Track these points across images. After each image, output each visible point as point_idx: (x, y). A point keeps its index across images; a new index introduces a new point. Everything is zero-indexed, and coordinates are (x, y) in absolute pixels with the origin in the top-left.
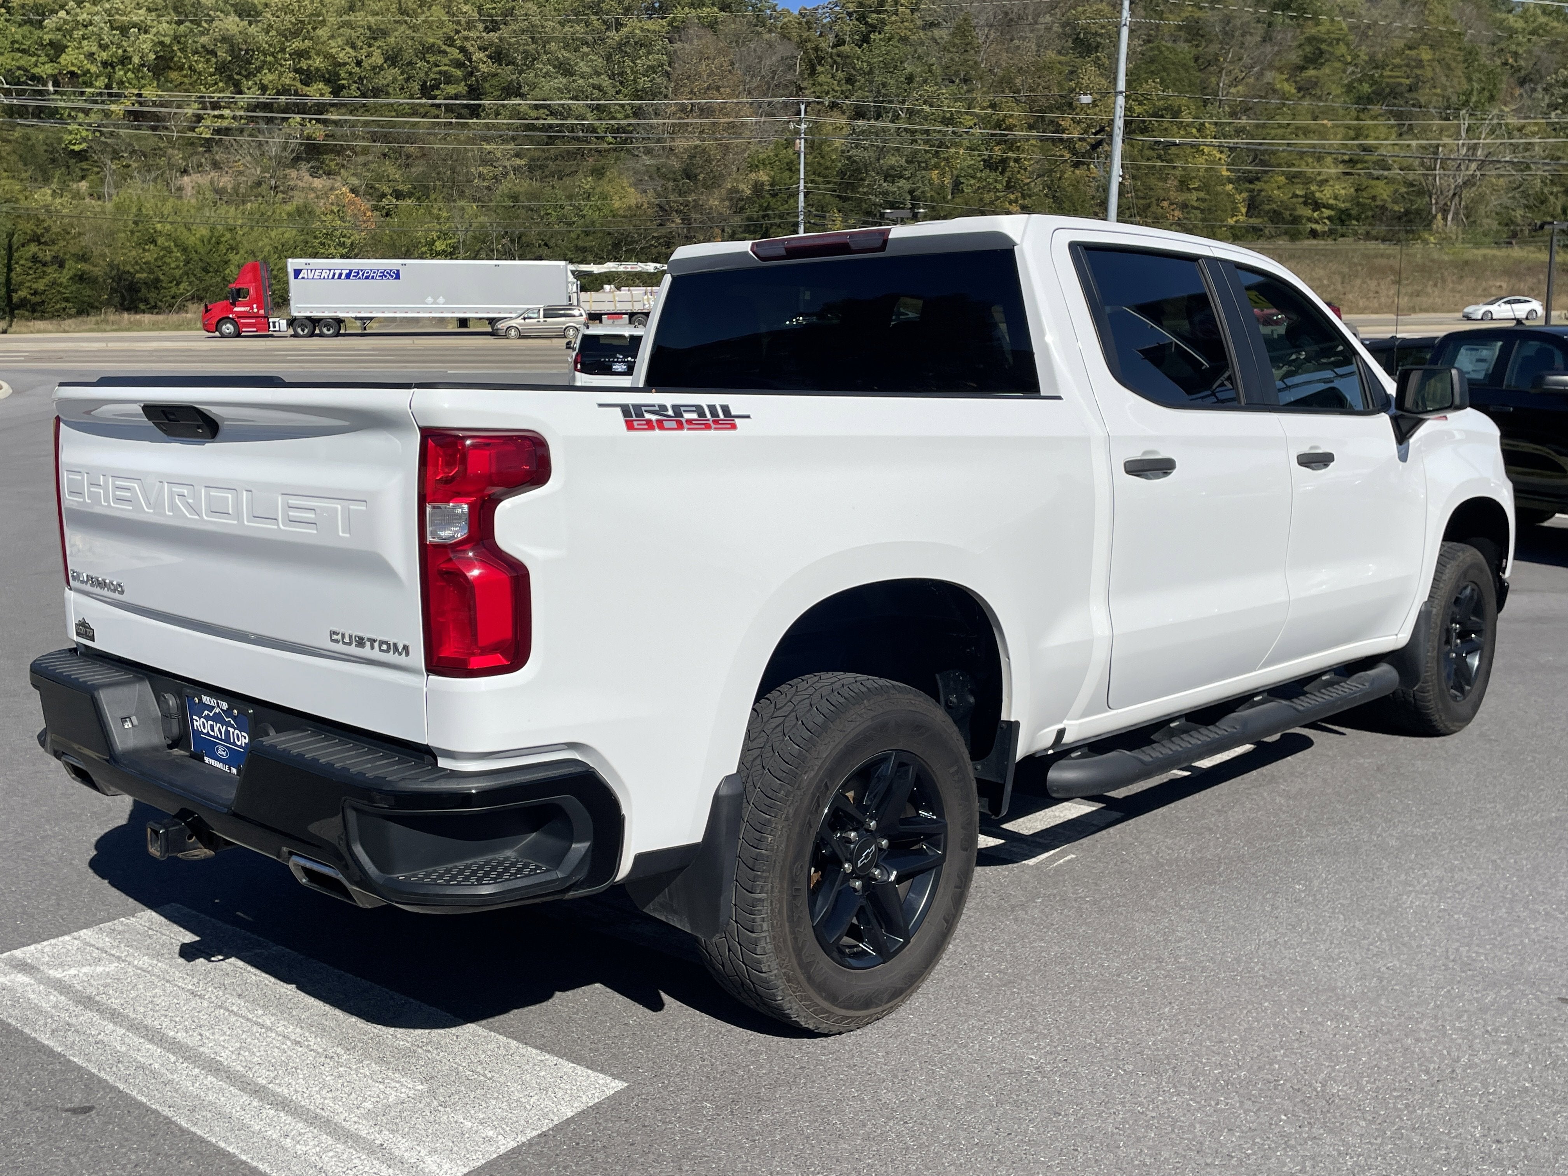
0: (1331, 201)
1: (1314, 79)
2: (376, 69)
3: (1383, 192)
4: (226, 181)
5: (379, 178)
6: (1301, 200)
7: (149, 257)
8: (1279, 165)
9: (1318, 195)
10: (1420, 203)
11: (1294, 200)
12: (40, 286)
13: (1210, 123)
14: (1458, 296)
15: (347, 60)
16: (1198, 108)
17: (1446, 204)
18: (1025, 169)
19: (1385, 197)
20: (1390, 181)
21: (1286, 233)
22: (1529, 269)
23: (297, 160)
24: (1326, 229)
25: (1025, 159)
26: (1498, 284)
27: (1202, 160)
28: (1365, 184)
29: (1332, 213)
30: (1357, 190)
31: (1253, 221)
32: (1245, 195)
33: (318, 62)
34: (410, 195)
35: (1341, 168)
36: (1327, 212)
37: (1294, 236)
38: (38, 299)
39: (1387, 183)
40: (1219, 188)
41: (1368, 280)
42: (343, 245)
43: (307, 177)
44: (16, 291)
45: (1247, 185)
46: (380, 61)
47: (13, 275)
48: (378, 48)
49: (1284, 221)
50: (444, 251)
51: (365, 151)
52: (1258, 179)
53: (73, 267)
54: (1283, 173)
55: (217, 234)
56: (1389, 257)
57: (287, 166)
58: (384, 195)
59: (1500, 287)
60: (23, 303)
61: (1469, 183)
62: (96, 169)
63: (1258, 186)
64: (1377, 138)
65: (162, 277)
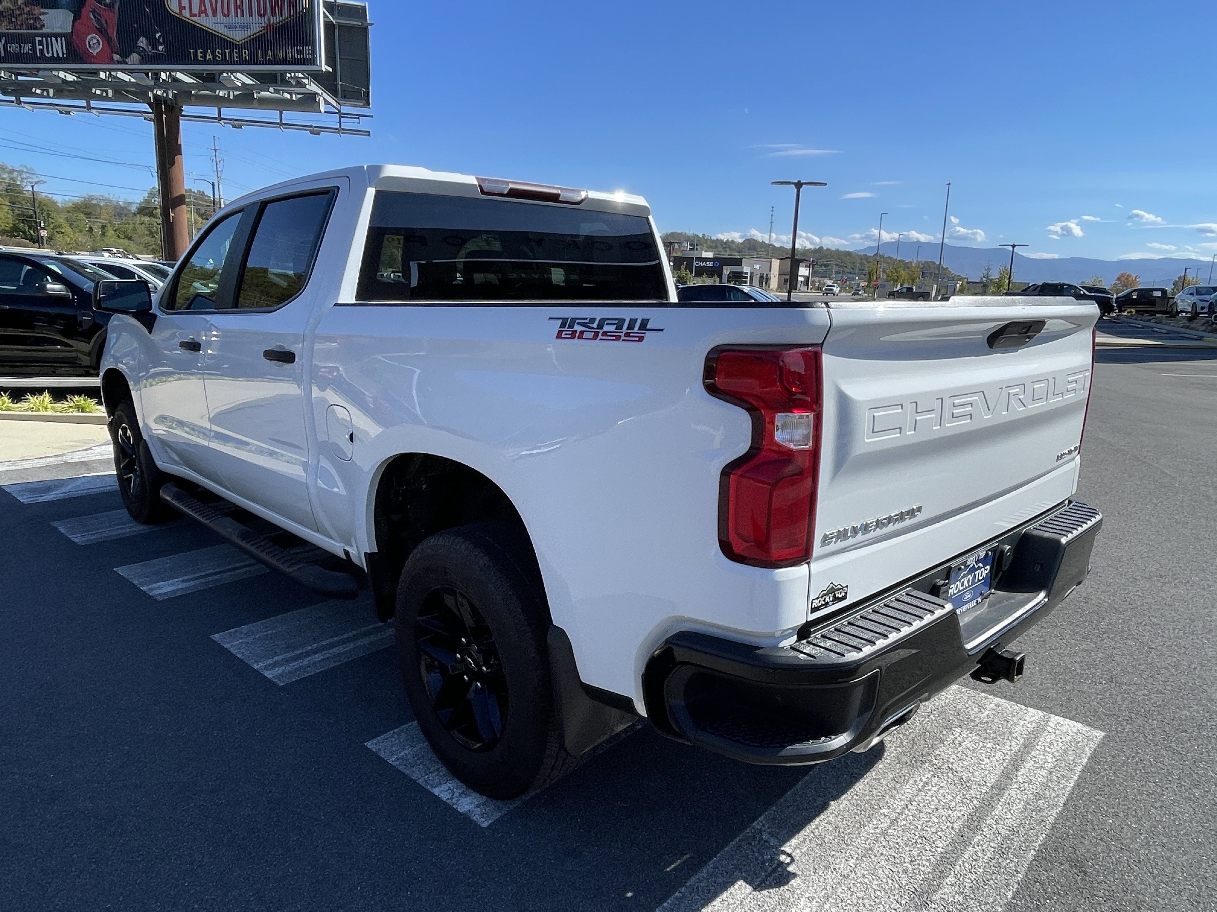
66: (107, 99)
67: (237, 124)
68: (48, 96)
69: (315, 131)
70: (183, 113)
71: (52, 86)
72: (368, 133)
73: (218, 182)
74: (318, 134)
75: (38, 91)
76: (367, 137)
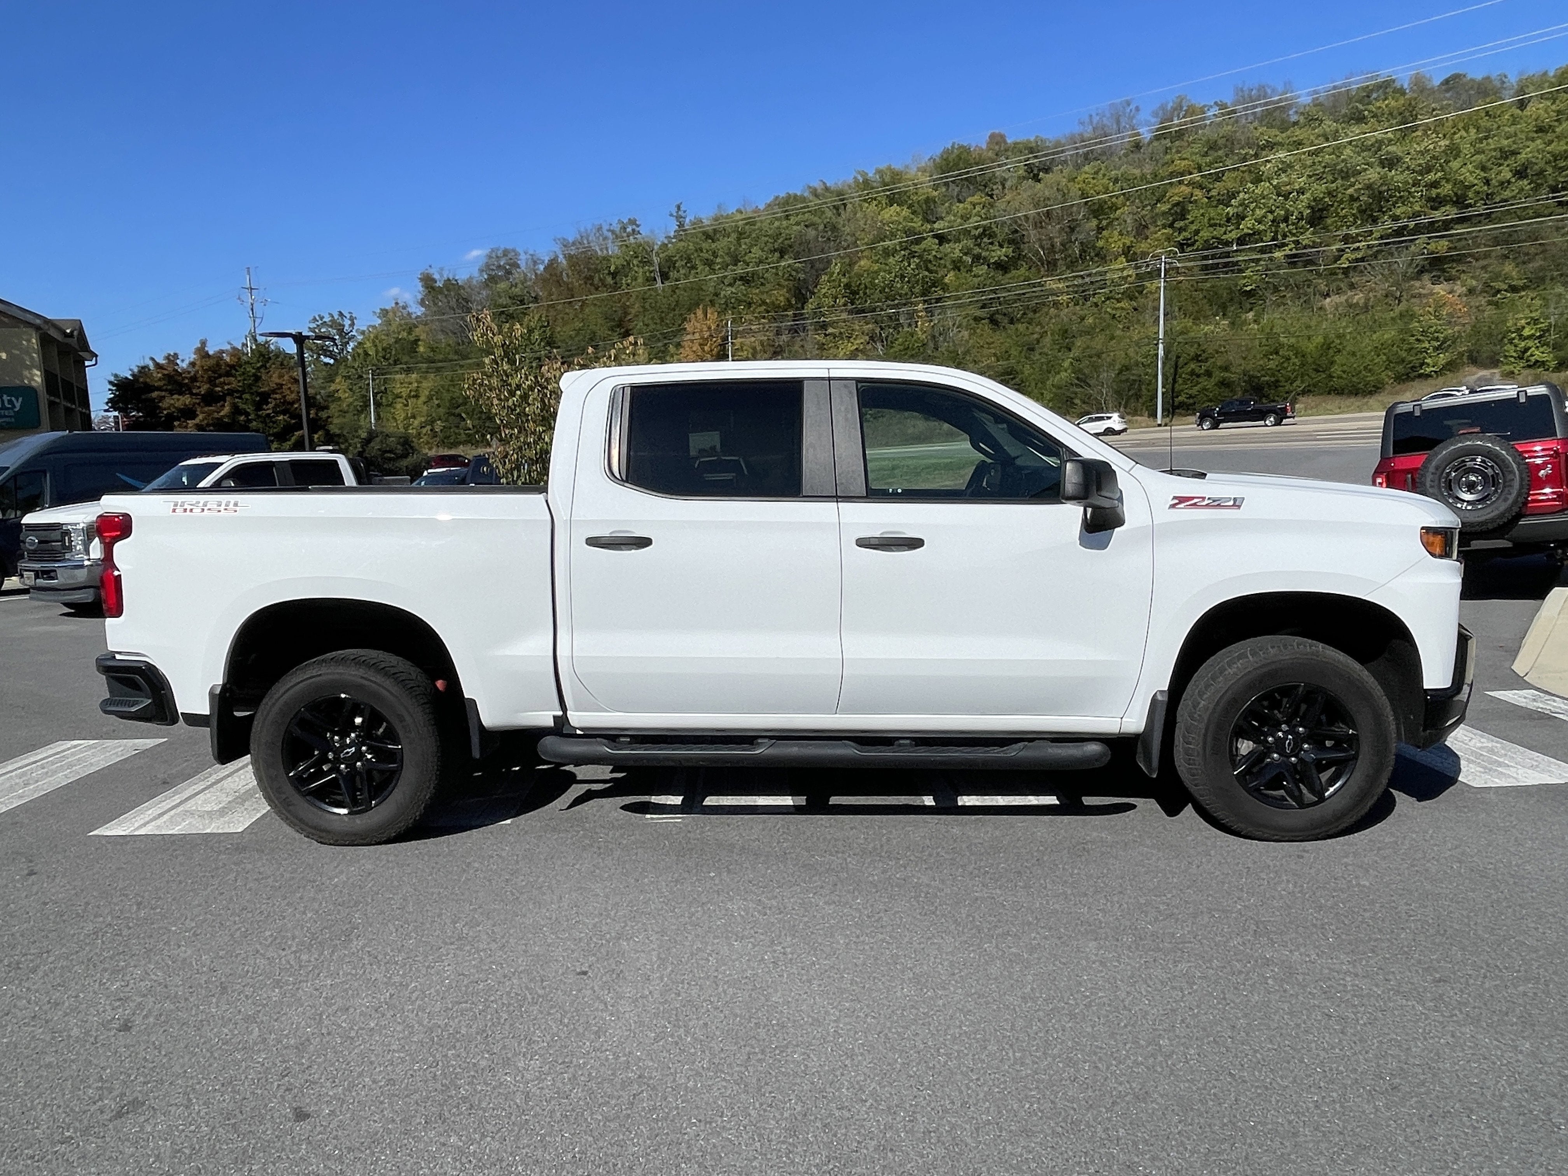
2: (1504, 184)
4: (1358, 297)
5: (1496, 277)
7: (1272, 365)
12: (1194, 391)
15: (1476, 182)
23: (1421, 272)
33: (1446, 189)
34: (1524, 288)
38: (1191, 401)
42: (1437, 339)
43: (1430, 285)
44: (1177, 397)
46: (1509, 175)
47: (1176, 385)
48: (1508, 166)
50: (1533, 335)
51: (1487, 255)
53: (1218, 375)
55: (1328, 342)
57: (1412, 279)
58: (1499, 291)
60: (1181, 405)
62: (1261, 302)
65: (1281, 379)
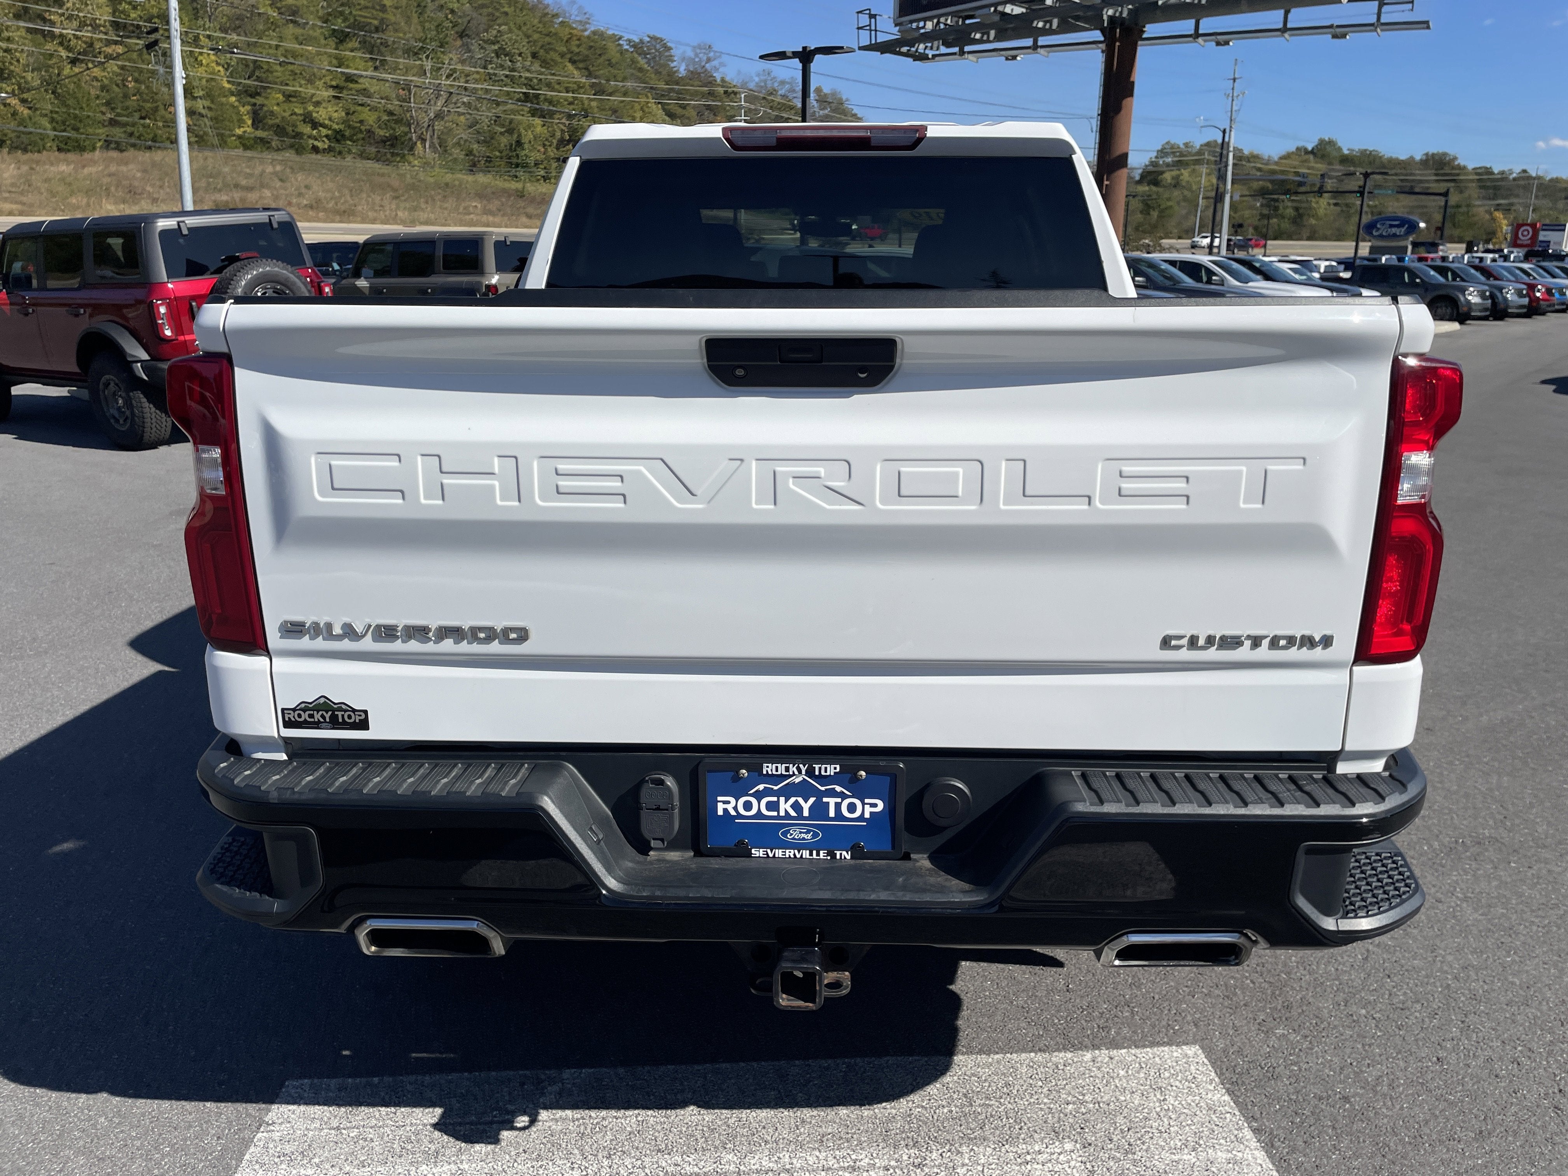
0: (326, 122)
1: (294, 8)
3: (370, 118)
6: (301, 118)
8: (276, 83)
9: (315, 115)
10: (400, 130)
11: (294, 117)
13: (203, 35)
14: (446, 212)
16: (190, 21)
17: (422, 133)
18: (18, 61)
19: (371, 123)
20: (374, 109)
21: (292, 146)
22: (493, 193)
24: (326, 147)
25: (16, 50)
26: (474, 204)
27: (201, 69)
28: (352, 109)
29: (330, 132)
30: (347, 114)
31: (260, 133)
32: (248, 108)
35: (331, 92)
36: (324, 132)
37: (299, 150)
39: (370, 110)
40: (224, 100)
41: (372, 194)
45: (249, 99)
49: (286, 134)
52: (258, 94)
54: (280, 91)
56: (383, 175)
59: (476, 206)
61: (439, 116)
63: (259, 100)
64: (357, 69)
66: (1050, 32)
67: (1222, 39)
68: (988, 41)
69: (1339, 32)
70: (1145, 36)
71: (992, 26)
72: (1425, 25)
73: (1231, 127)
74: (1344, 36)
75: (978, 36)
76: (1427, 31)
